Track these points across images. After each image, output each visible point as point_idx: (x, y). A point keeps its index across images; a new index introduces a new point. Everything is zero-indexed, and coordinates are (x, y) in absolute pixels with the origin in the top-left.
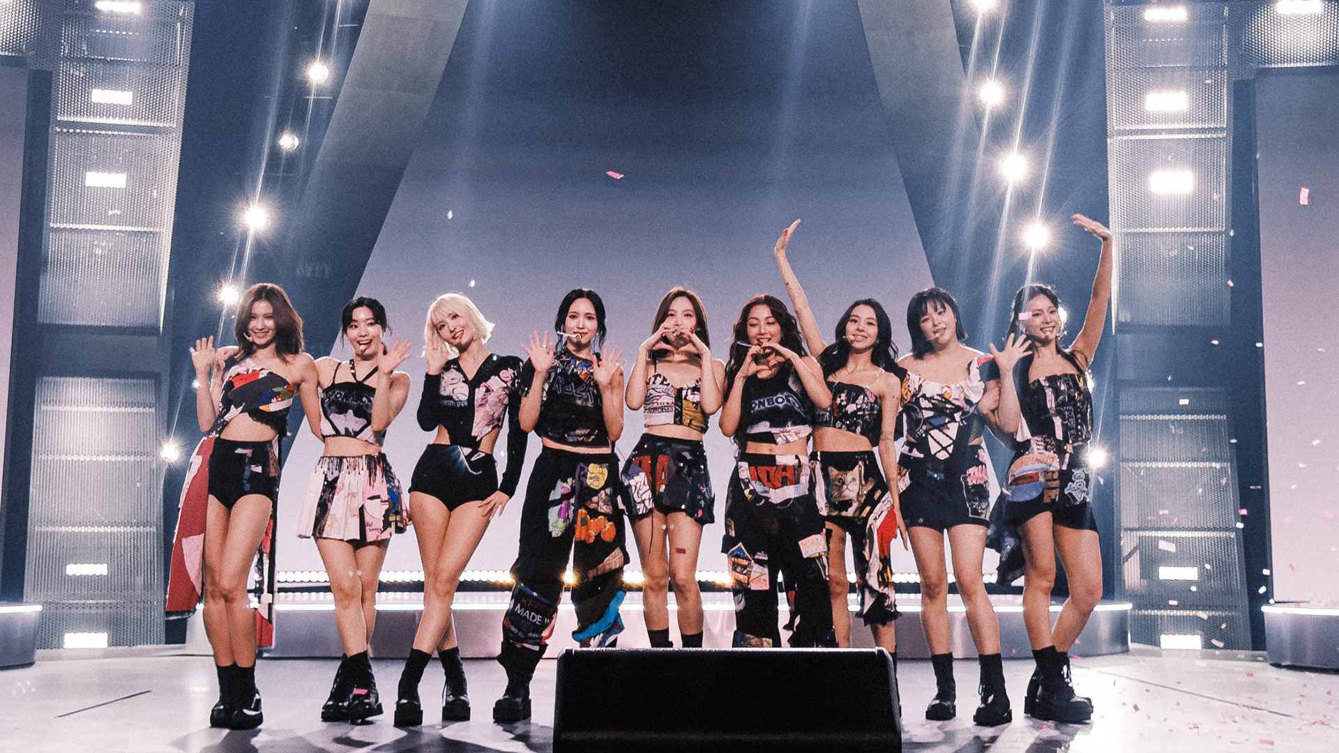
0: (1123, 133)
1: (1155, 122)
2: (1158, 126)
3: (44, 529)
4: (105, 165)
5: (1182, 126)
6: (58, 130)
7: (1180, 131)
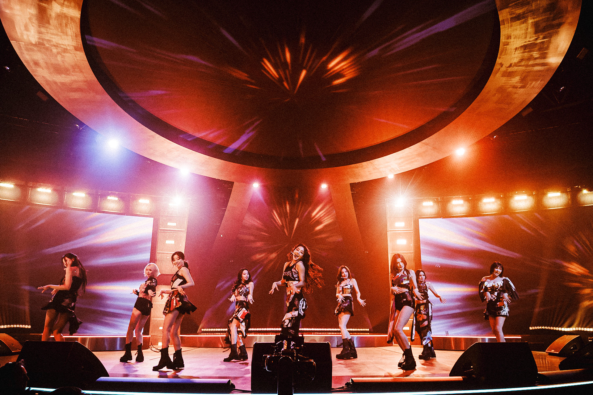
0: (391, 231)
1: (397, 229)
2: (398, 230)
3: (154, 319)
4: (169, 239)
5: (403, 229)
6: (160, 231)
7: (403, 231)
